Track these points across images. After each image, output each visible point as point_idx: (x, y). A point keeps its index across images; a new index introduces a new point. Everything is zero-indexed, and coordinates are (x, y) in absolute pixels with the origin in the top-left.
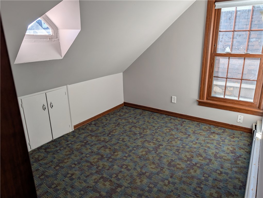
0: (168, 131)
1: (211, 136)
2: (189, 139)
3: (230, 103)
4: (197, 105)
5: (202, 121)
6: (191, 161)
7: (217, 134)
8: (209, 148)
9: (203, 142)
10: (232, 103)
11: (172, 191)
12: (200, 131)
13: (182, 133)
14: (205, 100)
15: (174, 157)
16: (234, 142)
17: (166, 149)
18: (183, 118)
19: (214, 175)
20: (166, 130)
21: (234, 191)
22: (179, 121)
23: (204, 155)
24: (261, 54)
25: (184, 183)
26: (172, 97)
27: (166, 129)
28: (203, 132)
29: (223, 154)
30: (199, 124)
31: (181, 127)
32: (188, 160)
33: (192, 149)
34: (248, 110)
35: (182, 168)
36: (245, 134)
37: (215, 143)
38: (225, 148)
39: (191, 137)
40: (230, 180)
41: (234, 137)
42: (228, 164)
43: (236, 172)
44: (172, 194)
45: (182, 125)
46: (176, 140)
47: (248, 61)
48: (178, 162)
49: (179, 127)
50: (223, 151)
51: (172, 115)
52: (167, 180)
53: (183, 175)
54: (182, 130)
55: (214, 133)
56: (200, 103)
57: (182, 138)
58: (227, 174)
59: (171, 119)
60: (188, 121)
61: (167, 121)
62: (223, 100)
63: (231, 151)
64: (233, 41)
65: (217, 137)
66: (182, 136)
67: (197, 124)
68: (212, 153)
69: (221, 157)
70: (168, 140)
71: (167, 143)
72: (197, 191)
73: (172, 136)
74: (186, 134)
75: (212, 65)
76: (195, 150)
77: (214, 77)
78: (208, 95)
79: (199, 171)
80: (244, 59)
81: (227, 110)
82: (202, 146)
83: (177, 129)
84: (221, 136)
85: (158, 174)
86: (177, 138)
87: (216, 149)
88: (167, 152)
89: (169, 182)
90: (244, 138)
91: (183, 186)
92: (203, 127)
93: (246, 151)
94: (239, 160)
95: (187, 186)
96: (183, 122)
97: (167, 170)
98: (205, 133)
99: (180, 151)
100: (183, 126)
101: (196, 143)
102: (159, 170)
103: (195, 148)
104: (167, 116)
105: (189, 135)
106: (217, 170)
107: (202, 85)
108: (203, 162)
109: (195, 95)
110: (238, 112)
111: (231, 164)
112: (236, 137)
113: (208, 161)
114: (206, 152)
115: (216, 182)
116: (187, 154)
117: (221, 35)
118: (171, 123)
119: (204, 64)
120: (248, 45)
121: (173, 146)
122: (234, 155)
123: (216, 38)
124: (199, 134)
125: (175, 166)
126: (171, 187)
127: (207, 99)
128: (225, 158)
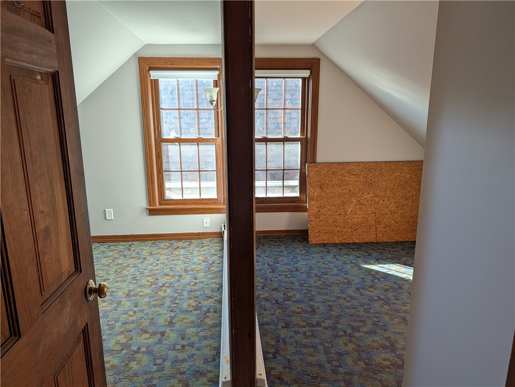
0: (111, 261)
1: (175, 252)
2: (146, 262)
3: (191, 204)
4: (148, 215)
5: (158, 238)
6: (156, 284)
7: (182, 248)
8: (175, 265)
9: (166, 261)
10: (194, 203)
11: (143, 318)
12: (158, 251)
13: (134, 258)
14: (158, 206)
15: (132, 287)
16: (204, 251)
17: (117, 282)
18: (128, 241)
19: (188, 288)
20: (107, 261)
21: (213, 294)
22: (123, 245)
23: (171, 274)
24: (214, 137)
25: (155, 306)
26: (105, 211)
27: (106, 259)
28: (163, 250)
29: (193, 266)
30: (155, 243)
31: (129, 253)
32: (152, 285)
33: (154, 272)
34: (214, 209)
35: (147, 294)
36: (216, 240)
37: (182, 258)
38: (196, 260)
39: (147, 260)
40: (206, 286)
41: (203, 246)
42: (202, 274)
43: (212, 278)
44: (143, 320)
45: (130, 250)
46: (128, 268)
47: (202, 147)
48: (139, 290)
49: (126, 252)
50: (194, 263)
51: (109, 240)
52: (131, 310)
53: (151, 300)
54: (133, 254)
55: (178, 248)
56: (152, 212)
57: (135, 264)
58: (203, 282)
59: (110, 246)
60: (138, 242)
61: (105, 250)
62: (182, 202)
63: (202, 260)
64: (180, 123)
65: (182, 251)
66: (135, 262)
67: (152, 243)
68: (181, 269)
69: (193, 270)
70: (116, 271)
71: (115, 275)
72: (173, 307)
73: (119, 266)
74: (140, 258)
75: (159, 156)
76: (158, 272)
77: (165, 171)
78: (160, 199)
79: (169, 291)
80: (198, 146)
81: (189, 214)
82: (167, 265)
83: (125, 256)
84: (188, 249)
85: (115, 309)
86: (128, 266)
87: (184, 263)
88: (120, 284)
89: (135, 312)
90: (215, 245)
91: (154, 309)
92: (162, 245)
93: (218, 257)
94: (213, 267)
95: (159, 307)
96: (130, 246)
97: (127, 302)
98: (166, 251)
99: (137, 279)
100: (132, 250)
101: (157, 264)
102: (115, 305)
103: (158, 270)
104: (101, 244)
105: (145, 259)
106: (190, 282)
107: (150, 184)
108: (172, 280)
109: (141, 201)
110: (203, 213)
111: (205, 272)
112: (206, 246)
113: (178, 277)
114: (172, 270)
115: (192, 293)
116: (149, 278)
117: (163, 113)
118: (112, 251)
119: (149, 155)
120: (199, 129)
121: (126, 276)
122: (206, 263)
123: (158, 118)
124: (158, 253)
125: (136, 295)
126: (139, 315)
127: (160, 204)
128: (197, 269)
